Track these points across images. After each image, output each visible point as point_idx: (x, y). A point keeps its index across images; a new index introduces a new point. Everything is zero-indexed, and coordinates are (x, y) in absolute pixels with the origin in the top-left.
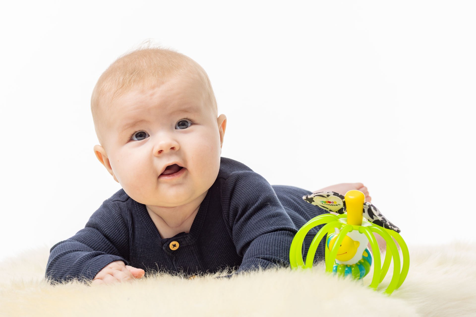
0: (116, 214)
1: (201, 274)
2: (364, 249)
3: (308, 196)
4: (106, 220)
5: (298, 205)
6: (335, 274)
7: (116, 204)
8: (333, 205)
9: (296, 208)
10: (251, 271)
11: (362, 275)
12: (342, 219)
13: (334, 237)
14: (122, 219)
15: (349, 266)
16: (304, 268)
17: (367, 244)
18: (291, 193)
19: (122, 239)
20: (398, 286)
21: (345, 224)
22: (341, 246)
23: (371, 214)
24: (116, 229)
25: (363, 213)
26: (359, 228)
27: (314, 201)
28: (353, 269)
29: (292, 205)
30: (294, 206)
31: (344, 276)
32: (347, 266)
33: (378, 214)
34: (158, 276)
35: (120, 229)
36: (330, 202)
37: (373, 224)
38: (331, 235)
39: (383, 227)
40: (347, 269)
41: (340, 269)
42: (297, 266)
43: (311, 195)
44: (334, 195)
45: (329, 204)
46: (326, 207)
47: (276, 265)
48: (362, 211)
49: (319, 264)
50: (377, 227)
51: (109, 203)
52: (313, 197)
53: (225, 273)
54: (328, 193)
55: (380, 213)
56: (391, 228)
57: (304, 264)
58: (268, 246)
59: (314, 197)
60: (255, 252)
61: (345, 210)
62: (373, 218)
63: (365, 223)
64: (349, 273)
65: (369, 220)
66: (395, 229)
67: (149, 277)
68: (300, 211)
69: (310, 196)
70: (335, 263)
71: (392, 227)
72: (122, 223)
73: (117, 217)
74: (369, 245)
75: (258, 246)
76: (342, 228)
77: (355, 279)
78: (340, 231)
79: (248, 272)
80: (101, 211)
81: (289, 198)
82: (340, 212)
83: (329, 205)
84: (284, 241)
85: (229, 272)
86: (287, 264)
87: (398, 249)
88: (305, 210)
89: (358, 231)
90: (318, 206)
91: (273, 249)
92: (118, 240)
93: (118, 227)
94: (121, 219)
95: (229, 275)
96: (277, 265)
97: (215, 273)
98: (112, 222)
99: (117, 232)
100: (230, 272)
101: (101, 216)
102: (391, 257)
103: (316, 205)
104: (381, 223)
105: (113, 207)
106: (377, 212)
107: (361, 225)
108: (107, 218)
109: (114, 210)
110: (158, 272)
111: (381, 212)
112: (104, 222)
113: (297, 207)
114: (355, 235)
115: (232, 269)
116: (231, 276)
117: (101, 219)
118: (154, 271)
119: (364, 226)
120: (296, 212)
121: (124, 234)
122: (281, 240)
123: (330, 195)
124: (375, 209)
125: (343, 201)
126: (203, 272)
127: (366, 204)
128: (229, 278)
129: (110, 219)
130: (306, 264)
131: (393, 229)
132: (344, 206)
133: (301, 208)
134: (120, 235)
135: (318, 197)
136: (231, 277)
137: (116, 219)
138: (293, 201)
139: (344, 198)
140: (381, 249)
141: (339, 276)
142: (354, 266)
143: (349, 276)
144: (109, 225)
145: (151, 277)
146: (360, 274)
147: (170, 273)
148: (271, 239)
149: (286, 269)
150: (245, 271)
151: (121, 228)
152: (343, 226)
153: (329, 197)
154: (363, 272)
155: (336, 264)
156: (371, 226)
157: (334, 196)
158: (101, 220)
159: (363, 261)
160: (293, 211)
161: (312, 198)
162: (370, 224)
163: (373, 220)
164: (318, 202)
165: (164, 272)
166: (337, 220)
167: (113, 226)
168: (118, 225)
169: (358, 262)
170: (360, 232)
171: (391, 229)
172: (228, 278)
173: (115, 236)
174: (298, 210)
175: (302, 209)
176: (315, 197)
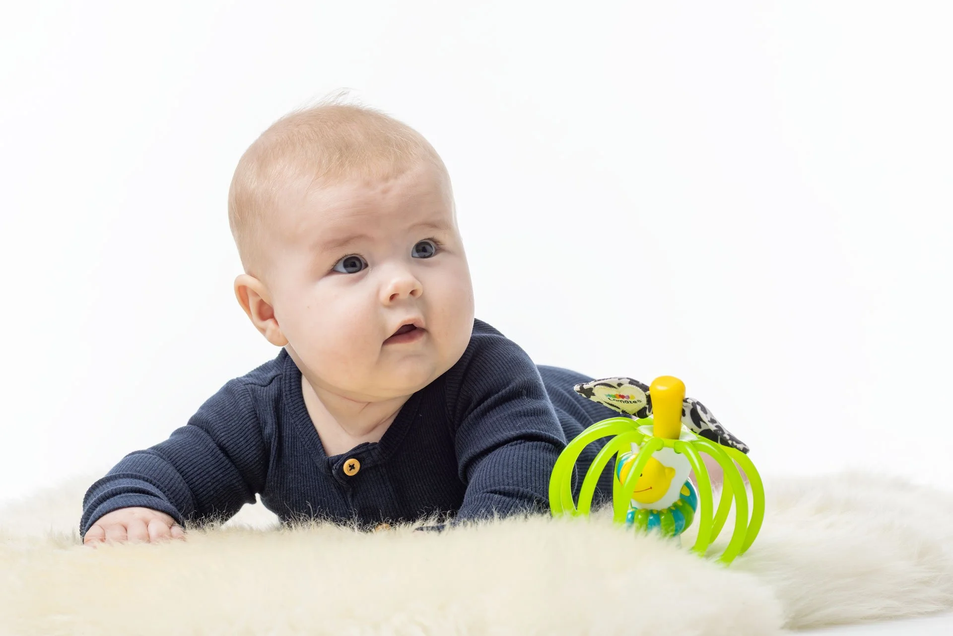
0: (244, 409)
1: (389, 523)
2: (684, 482)
3: (583, 385)
4: (227, 418)
5: (576, 403)
6: (630, 527)
7: (249, 390)
8: (628, 403)
9: (572, 409)
10: (480, 520)
11: (679, 529)
12: (643, 427)
13: (629, 460)
14: (255, 419)
15: (655, 513)
16: (574, 514)
17: (688, 473)
18: (564, 380)
19: (249, 456)
20: (744, 549)
21: (649, 437)
22: (641, 475)
23: (696, 419)
24: (242, 437)
25: (682, 417)
26: (675, 443)
27: (594, 395)
28: (663, 517)
29: (565, 402)
30: (569, 404)
31: (645, 530)
32: (651, 512)
33: (710, 420)
34: (312, 526)
35: (248, 438)
36: (623, 397)
37: (700, 436)
38: (625, 455)
39: (717, 442)
40: (651, 518)
41: (640, 516)
42: (562, 511)
43: (589, 383)
44: (630, 383)
45: (621, 399)
46: (615, 405)
47: (524, 510)
48: (679, 412)
49: (603, 509)
50: (707, 443)
51: (237, 386)
52: (593, 387)
53: (432, 522)
54: (619, 379)
55: (712, 418)
56: (732, 444)
57: (574, 507)
58: (510, 470)
59: (595, 386)
60: (488, 481)
61: (649, 411)
62: (699, 427)
63: (686, 434)
64: (655, 525)
65: (692, 430)
66: (738, 446)
67: (295, 526)
68: (579, 413)
69: (587, 385)
70: (630, 507)
71: (734, 443)
72: (253, 427)
73: (247, 416)
74: (692, 475)
75: (492, 470)
76: (643, 443)
77: (665, 535)
78: (641, 448)
79: (474, 521)
80: (220, 399)
81: (561, 390)
82: (642, 414)
83: (621, 401)
84: (538, 460)
85: (439, 519)
86: (545, 508)
87: (744, 483)
88: (587, 412)
89: (673, 450)
90: (602, 404)
91: (520, 475)
92: (243, 456)
93: (245, 433)
94: (252, 419)
95: (439, 525)
96: (526, 509)
97: (414, 521)
98: (237, 422)
99: (243, 443)
100: (441, 520)
101: (219, 409)
102: (732, 499)
103: (598, 402)
104: (715, 435)
105: (242, 396)
106: (707, 415)
107: (677, 438)
108: (228, 413)
109: (243, 400)
110: (312, 518)
111: (714, 415)
112: (223, 420)
113: (573, 406)
114: (667, 456)
115: (445, 514)
116: (443, 527)
117: (218, 415)
118: (305, 516)
119: (683, 440)
120: (570, 417)
121: (254, 448)
122: (532, 459)
123: (622, 383)
124: (704, 409)
125: (647, 394)
126: (393, 520)
127: (688, 400)
128: (440, 532)
129: (234, 416)
130: (578, 507)
131: (736, 447)
132: (647, 404)
133: (580, 408)
134: (248, 448)
135: (602, 387)
136: (444, 530)
137: (244, 419)
138: (568, 395)
139: (649, 390)
140: (713, 482)
141: (638, 529)
142: (665, 512)
143: (655, 530)
144: (231, 426)
145: (300, 528)
146: (674, 526)
147: (333, 521)
148: (515, 458)
149: (542, 516)
150: (468, 519)
151: (250, 436)
152: (646, 440)
153: (622, 387)
154: (680, 523)
155: (633, 508)
156: (696, 440)
157: (630, 385)
158: (218, 417)
159: (680, 504)
160: (567, 414)
161: (591, 389)
162: (694, 437)
163: (700, 430)
164: (601, 396)
165: (323, 519)
166: (636, 430)
167: (236, 430)
168: (247, 429)
169: (673, 504)
170: (676, 452)
171: (732, 446)
172: (437, 532)
173: (238, 448)
174: (576, 412)
175: (584, 411)
176: (597, 386)
